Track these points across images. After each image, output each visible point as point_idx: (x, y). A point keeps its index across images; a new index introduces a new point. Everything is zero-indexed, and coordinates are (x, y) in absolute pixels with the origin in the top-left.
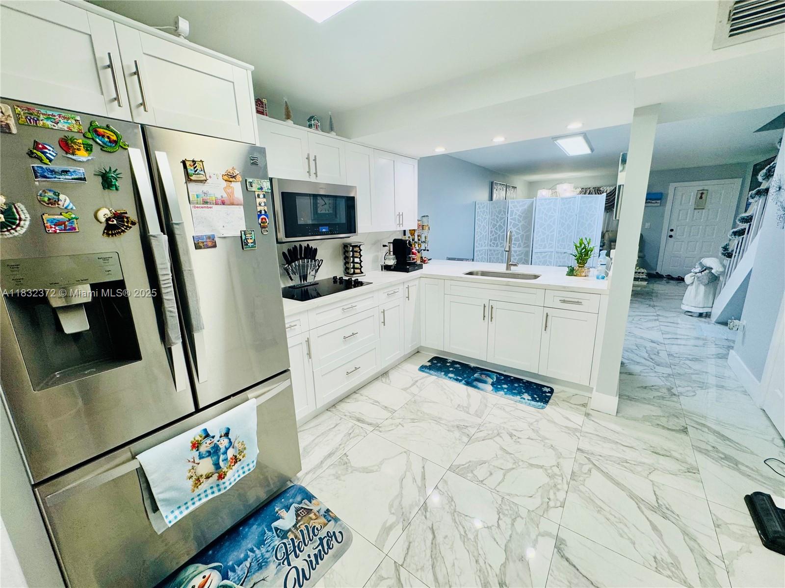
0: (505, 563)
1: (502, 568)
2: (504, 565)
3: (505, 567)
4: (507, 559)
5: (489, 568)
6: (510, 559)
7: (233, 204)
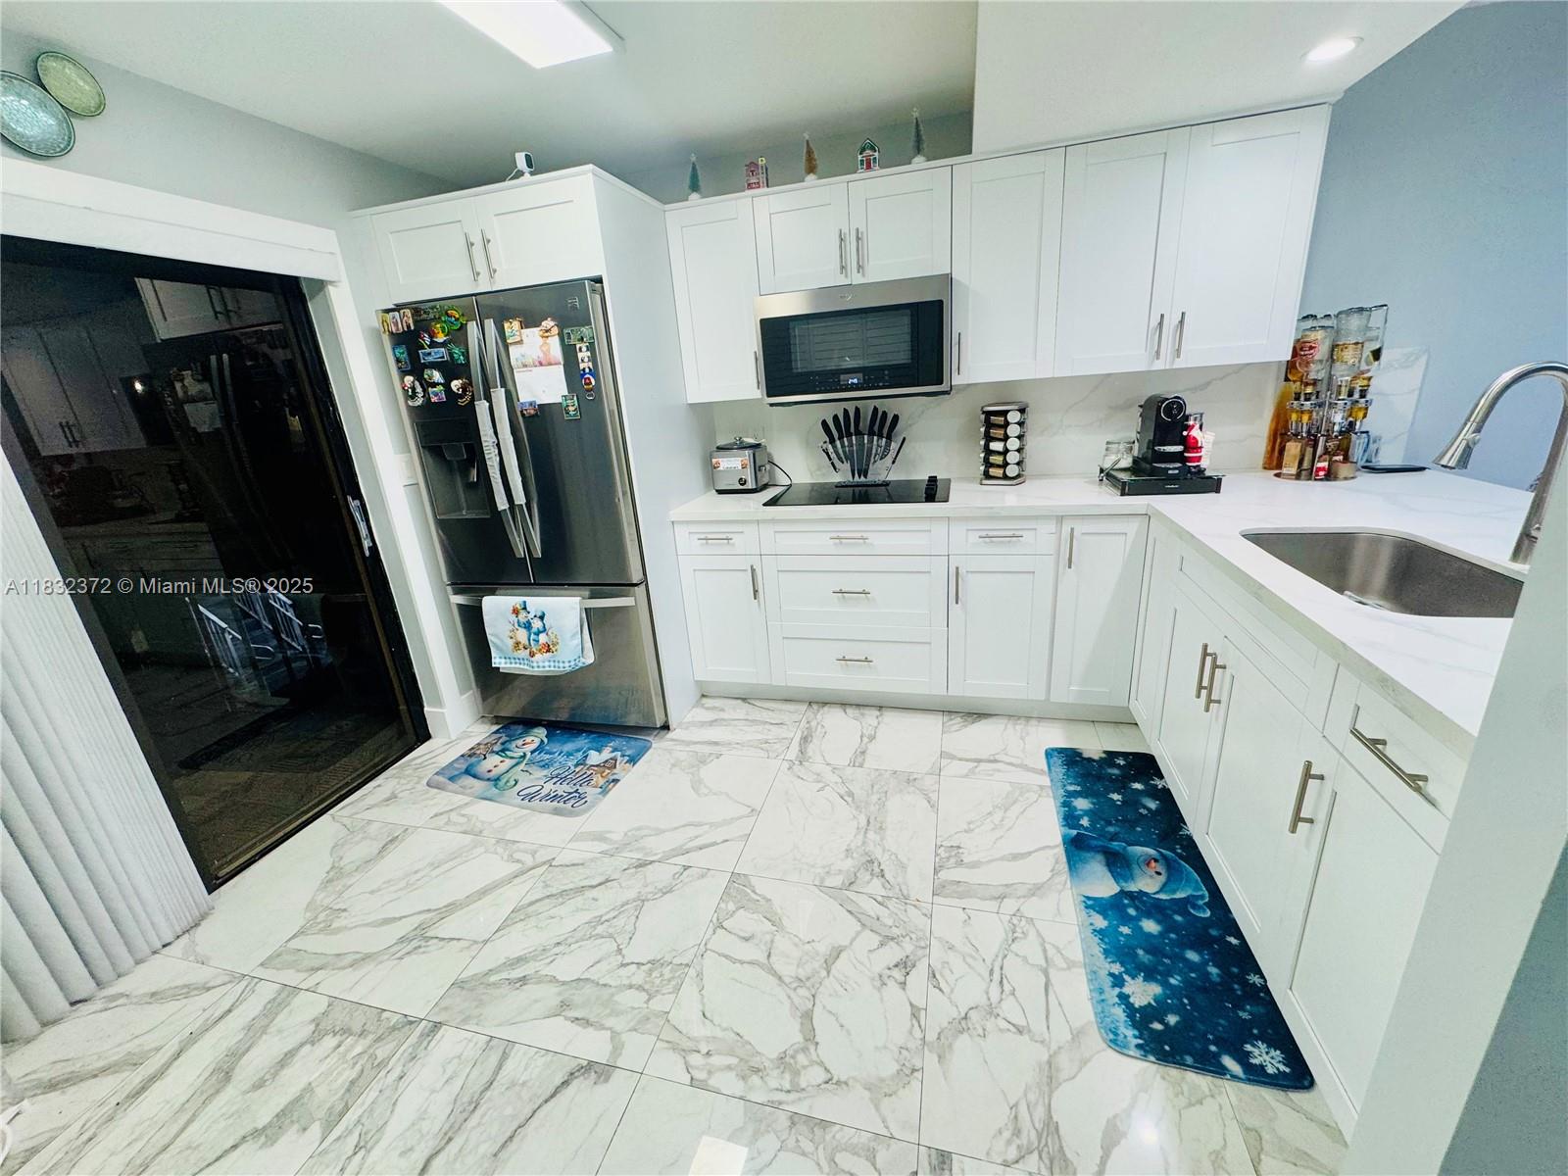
0: (557, 981)
1: (548, 979)
2: (554, 980)
3: (551, 981)
4: (564, 983)
5: (548, 960)
6: (563, 987)
7: (550, 364)
